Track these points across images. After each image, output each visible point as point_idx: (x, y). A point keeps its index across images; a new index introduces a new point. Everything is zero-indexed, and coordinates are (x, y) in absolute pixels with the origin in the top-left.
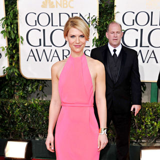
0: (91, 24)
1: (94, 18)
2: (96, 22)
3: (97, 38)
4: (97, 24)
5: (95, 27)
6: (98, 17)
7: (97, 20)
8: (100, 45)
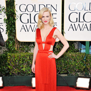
0: (2, 11)
1: (3, 7)
2: (5, 10)
3: (6, 18)
4: (6, 11)
5: (5, 13)
6: (5, 7)
7: (5, 9)
8: (8, 22)
